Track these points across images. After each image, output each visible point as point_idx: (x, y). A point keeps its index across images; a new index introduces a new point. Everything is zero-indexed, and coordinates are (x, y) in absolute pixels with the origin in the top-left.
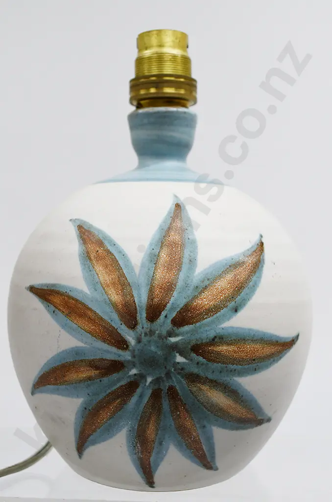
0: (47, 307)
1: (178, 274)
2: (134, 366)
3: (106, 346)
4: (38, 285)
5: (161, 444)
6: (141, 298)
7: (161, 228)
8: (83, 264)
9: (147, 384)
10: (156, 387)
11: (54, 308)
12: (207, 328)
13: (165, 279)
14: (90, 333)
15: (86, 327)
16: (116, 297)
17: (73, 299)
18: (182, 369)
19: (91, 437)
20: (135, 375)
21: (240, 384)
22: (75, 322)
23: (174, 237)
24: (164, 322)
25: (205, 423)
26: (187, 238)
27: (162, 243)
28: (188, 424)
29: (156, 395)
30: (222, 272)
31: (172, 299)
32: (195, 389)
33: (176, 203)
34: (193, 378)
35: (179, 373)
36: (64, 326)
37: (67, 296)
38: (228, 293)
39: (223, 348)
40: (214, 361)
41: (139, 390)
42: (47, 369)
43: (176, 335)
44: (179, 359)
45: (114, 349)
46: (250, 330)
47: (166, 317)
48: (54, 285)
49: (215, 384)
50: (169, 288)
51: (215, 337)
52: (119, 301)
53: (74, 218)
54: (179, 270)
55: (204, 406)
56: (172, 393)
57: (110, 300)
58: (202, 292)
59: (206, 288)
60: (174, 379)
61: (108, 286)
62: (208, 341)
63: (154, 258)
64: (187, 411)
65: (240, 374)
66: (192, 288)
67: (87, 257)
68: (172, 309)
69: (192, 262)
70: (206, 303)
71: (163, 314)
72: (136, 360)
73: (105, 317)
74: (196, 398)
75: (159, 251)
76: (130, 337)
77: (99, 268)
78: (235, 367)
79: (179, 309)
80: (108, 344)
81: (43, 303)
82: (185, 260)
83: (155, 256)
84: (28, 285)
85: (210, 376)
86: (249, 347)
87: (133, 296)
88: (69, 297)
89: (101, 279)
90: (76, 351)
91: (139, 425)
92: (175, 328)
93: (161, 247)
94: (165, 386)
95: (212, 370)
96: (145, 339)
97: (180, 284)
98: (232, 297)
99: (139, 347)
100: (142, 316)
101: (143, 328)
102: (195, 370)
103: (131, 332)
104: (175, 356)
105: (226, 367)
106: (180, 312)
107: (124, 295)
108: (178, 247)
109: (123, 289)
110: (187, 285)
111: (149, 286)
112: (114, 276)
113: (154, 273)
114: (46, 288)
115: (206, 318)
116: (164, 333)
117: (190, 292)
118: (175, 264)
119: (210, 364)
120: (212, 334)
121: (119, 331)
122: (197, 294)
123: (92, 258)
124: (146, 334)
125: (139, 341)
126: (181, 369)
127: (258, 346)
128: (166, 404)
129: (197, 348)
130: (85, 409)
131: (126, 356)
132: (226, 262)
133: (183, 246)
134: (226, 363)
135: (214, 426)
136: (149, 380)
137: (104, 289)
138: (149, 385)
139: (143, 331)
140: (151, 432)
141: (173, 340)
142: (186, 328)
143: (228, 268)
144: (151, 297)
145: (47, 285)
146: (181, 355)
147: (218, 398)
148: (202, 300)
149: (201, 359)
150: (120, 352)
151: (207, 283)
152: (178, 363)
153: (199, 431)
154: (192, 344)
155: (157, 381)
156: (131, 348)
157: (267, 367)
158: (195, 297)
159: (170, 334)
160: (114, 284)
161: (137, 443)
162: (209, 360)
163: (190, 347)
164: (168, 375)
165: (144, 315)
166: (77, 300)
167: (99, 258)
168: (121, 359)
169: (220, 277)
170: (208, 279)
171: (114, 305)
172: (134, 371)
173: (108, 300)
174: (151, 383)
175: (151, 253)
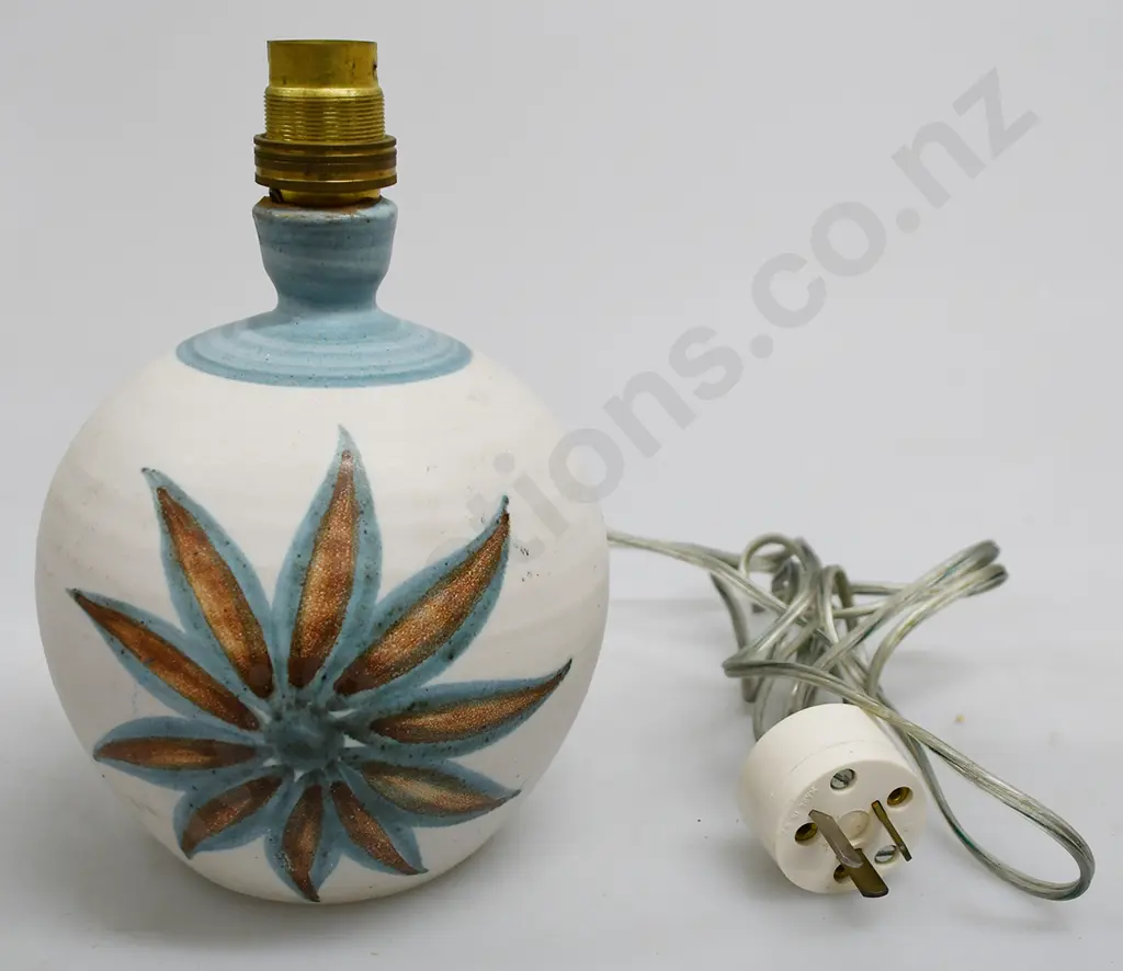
0: (110, 641)
1: (345, 603)
2: (270, 754)
3: (218, 722)
4: (92, 595)
5: (325, 855)
6: (279, 647)
7: (313, 512)
8: (171, 575)
9: (296, 780)
10: (311, 784)
11: (122, 647)
12: (397, 693)
13: (321, 613)
14: (190, 698)
15: (182, 689)
16: (232, 643)
17: (156, 637)
18: (356, 757)
19: (205, 842)
20: (273, 767)
21: (460, 767)
22: (162, 676)
23: (338, 530)
24: (321, 688)
25: (400, 825)
26: (362, 532)
27: (316, 543)
28: (371, 828)
29: (312, 795)
30: (427, 593)
31: (335, 649)
32: (379, 783)
33: (343, 450)
34: (374, 769)
35: (350, 764)
36: (142, 680)
37: (144, 630)
38: (435, 629)
39: (429, 720)
40: (411, 741)
41: (281, 789)
42: (117, 737)
43: (343, 707)
44: (350, 743)
45: (234, 728)
46: (474, 684)
47: (324, 678)
48: (121, 605)
49: (414, 773)
50: (329, 629)
51: (413, 705)
52: (239, 650)
53: (151, 469)
54: (348, 595)
55: (398, 804)
56: (340, 791)
57: (222, 647)
58: (389, 632)
59: (396, 625)
60: (341, 771)
61: (218, 622)
62: (399, 712)
63: (299, 575)
64: (368, 814)
65: (457, 752)
66: (370, 626)
67: (177, 563)
68: (336, 665)
69: (372, 579)
70: (397, 651)
71: (319, 674)
72: (274, 746)
73: (216, 676)
74: (382, 795)
75: (309, 559)
76: (261, 710)
77: (200, 588)
78: (449, 743)
79: (346, 666)
80: (223, 719)
81: (101, 631)
82: (359, 577)
83: (303, 569)
84: (72, 587)
85: (405, 762)
86: (475, 710)
87: (264, 643)
88: (148, 633)
89: (206, 607)
90: (168, 723)
91: (286, 833)
92: (342, 697)
93: (314, 551)
94: (328, 781)
95: (410, 754)
96: (288, 715)
97: (349, 621)
98: (445, 635)
99: (277, 725)
100: (281, 678)
101: (284, 697)
102: (379, 757)
103: (263, 702)
104: (343, 739)
105: (434, 746)
106: (349, 670)
107: (248, 641)
108: (345, 551)
109: (246, 630)
110: (361, 623)
111: (292, 627)
112: (230, 604)
113: (301, 602)
114: (103, 604)
115: (397, 676)
116: (322, 704)
117: (367, 636)
118: (340, 585)
119: (405, 746)
120: (406, 701)
121: (241, 700)
122: (378, 637)
123: (188, 565)
124: (289, 707)
125: (278, 717)
126: (353, 758)
127: (491, 706)
128: (329, 806)
129: (380, 726)
130: (191, 806)
131: (257, 739)
132: (433, 572)
133: (354, 549)
134: (432, 741)
135: (416, 826)
136: (299, 774)
137: (211, 627)
138: (298, 783)
139: (284, 701)
140: (306, 841)
141: (338, 715)
142: (361, 696)
143: (437, 583)
144: (296, 646)
145: (108, 601)
146: (353, 736)
147: (423, 791)
148: (389, 647)
149: (389, 740)
150: (245, 732)
151: (397, 616)
152: (348, 749)
153: (390, 836)
154: (372, 719)
155: (312, 775)
156: (263, 728)
157: (508, 731)
158: (376, 644)
159: (333, 706)
160: (228, 621)
161: (283, 855)
162: (403, 740)
163: (367, 724)
164: (332, 766)
165: (286, 676)
166: (163, 641)
167: (200, 568)
168: (249, 743)
169: (423, 600)
170: (400, 609)
171: (231, 658)
172: (271, 762)
173: (218, 647)
174: (301, 778)
175: (295, 565)
